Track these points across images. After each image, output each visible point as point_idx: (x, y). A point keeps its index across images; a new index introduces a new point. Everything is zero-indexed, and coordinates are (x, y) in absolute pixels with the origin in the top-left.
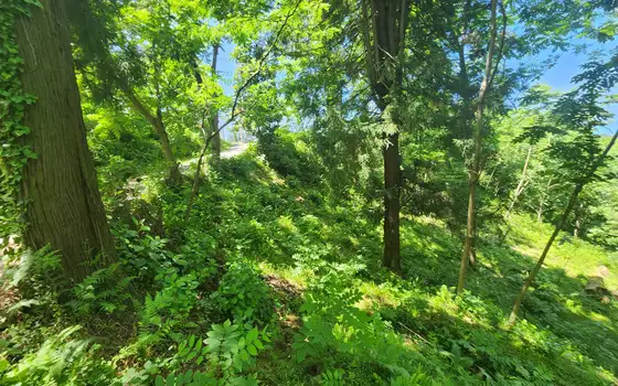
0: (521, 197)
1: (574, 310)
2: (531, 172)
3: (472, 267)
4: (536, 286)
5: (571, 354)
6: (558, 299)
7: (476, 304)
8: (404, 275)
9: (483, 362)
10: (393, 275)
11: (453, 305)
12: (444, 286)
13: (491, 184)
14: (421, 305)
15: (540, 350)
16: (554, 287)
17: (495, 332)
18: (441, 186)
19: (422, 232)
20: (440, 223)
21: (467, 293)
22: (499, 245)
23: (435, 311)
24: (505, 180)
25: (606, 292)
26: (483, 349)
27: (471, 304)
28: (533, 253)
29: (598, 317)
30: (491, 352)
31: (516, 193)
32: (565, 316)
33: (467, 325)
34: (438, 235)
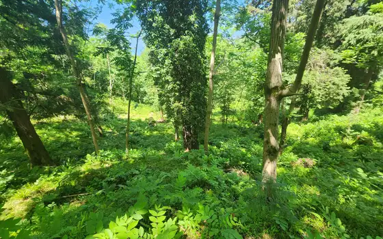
0: (113, 90)
1: (148, 134)
2: (113, 75)
3: (102, 135)
4: (133, 131)
5: (151, 152)
6: (142, 132)
7: (108, 155)
8: (58, 163)
9: (121, 181)
10: (47, 168)
11: (97, 163)
12: (88, 155)
13: (96, 85)
14: (75, 175)
15: (140, 159)
16: (139, 128)
17: (121, 163)
19: (61, 127)
20: (70, 117)
21: (101, 151)
22: (112, 118)
23: (87, 173)
24: (102, 80)
25: (154, 122)
26: (117, 176)
27: (105, 156)
28: (125, 117)
29: (155, 133)
30: (122, 174)
31: (110, 88)
32: (146, 138)
33: (107, 168)
34: (75, 125)
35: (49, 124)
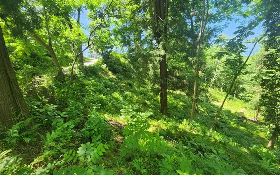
0: (215, 82)
1: (234, 126)
2: (219, 72)
3: (197, 111)
4: (220, 118)
5: (233, 143)
6: (228, 122)
7: (197, 126)
8: (169, 116)
9: (200, 149)
10: (164, 117)
11: (189, 127)
12: (185, 120)
13: (204, 77)
14: (176, 128)
15: (221, 143)
16: (227, 118)
17: (204, 137)
18: (184, 78)
19: (177, 98)
20: (183, 94)
21: (194, 122)
22: (207, 102)
23: (181, 130)
24: (209, 75)
25: (245, 118)
26: (200, 144)
27: (195, 126)
28: (219, 105)
29: (242, 128)
30: (203, 145)
31: (213, 80)
32: (231, 128)
33: (194, 135)
34: (183, 99)
35: (173, 94)
